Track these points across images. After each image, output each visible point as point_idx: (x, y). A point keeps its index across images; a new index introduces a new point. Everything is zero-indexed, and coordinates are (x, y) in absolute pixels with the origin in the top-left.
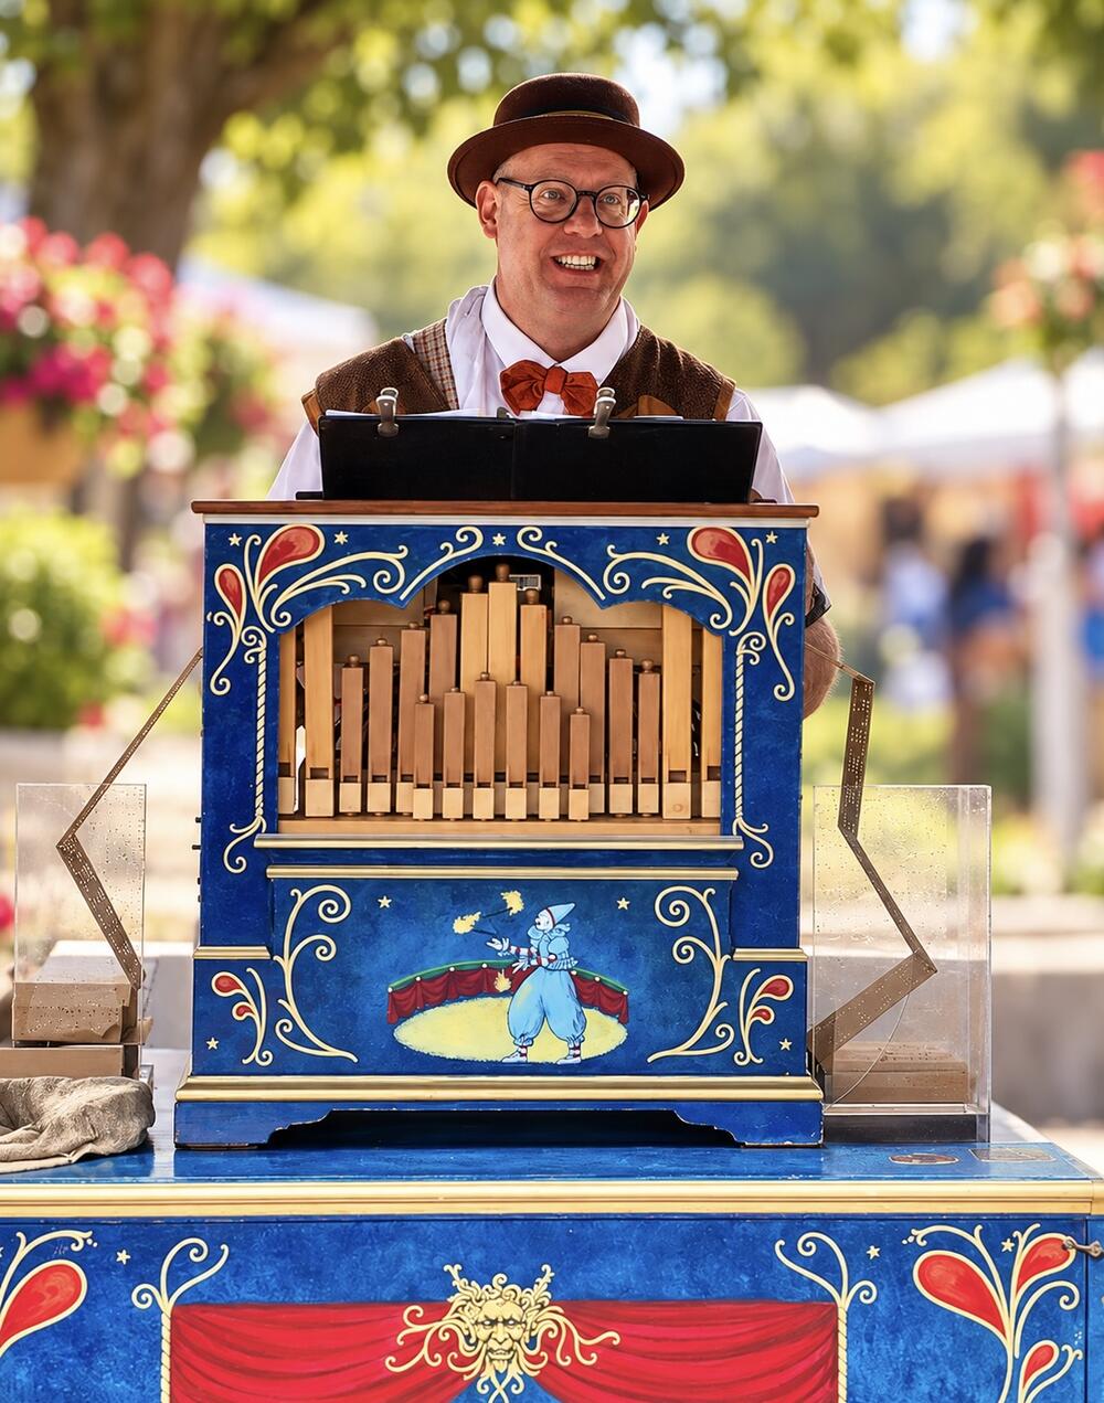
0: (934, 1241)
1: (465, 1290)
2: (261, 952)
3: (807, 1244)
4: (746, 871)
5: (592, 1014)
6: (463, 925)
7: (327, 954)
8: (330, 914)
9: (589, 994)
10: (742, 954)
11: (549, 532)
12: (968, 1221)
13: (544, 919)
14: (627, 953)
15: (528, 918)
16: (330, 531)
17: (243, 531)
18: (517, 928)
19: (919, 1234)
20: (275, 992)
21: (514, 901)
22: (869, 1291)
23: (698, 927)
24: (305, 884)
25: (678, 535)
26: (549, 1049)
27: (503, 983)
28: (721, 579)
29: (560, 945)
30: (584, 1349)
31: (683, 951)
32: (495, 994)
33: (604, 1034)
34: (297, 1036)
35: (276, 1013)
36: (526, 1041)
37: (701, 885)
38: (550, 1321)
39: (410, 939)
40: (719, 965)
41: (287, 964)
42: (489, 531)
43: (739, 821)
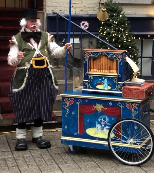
0: (128, 104)
1: (97, 105)
2: (87, 81)
3: (119, 103)
4: (119, 77)
5: (109, 86)
6: (100, 80)
7: (91, 81)
8: (92, 78)
9: (108, 85)
10: (119, 83)
11: (106, 53)
12: (130, 102)
13: (105, 79)
14: (111, 82)
15: (104, 79)
16: (91, 52)
17: (86, 52)
18: (104, 80)
19: (127, 103)
20: (88, 83)
21: (103, 78)
22: (123, 107)
23: (116, 81)
24: (90, 76)
25: (114, 53)
26: (106, 89)
27: (103, 84)
28: (117, 56)
29: (107, 81)
30: (105, 109)
31: (115, 82)
32: (102, 84)
33: (110, 88)
34: (90, 86)
35: (88, 85)
36: (104, 88)
37: (116, 78)
38: (102, 107)
39: (97, 80)
40: (117, 83)
41: (89, 81)
42: (102, 53)
43: (118, 73)
